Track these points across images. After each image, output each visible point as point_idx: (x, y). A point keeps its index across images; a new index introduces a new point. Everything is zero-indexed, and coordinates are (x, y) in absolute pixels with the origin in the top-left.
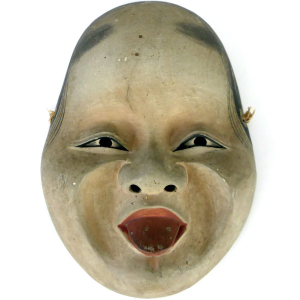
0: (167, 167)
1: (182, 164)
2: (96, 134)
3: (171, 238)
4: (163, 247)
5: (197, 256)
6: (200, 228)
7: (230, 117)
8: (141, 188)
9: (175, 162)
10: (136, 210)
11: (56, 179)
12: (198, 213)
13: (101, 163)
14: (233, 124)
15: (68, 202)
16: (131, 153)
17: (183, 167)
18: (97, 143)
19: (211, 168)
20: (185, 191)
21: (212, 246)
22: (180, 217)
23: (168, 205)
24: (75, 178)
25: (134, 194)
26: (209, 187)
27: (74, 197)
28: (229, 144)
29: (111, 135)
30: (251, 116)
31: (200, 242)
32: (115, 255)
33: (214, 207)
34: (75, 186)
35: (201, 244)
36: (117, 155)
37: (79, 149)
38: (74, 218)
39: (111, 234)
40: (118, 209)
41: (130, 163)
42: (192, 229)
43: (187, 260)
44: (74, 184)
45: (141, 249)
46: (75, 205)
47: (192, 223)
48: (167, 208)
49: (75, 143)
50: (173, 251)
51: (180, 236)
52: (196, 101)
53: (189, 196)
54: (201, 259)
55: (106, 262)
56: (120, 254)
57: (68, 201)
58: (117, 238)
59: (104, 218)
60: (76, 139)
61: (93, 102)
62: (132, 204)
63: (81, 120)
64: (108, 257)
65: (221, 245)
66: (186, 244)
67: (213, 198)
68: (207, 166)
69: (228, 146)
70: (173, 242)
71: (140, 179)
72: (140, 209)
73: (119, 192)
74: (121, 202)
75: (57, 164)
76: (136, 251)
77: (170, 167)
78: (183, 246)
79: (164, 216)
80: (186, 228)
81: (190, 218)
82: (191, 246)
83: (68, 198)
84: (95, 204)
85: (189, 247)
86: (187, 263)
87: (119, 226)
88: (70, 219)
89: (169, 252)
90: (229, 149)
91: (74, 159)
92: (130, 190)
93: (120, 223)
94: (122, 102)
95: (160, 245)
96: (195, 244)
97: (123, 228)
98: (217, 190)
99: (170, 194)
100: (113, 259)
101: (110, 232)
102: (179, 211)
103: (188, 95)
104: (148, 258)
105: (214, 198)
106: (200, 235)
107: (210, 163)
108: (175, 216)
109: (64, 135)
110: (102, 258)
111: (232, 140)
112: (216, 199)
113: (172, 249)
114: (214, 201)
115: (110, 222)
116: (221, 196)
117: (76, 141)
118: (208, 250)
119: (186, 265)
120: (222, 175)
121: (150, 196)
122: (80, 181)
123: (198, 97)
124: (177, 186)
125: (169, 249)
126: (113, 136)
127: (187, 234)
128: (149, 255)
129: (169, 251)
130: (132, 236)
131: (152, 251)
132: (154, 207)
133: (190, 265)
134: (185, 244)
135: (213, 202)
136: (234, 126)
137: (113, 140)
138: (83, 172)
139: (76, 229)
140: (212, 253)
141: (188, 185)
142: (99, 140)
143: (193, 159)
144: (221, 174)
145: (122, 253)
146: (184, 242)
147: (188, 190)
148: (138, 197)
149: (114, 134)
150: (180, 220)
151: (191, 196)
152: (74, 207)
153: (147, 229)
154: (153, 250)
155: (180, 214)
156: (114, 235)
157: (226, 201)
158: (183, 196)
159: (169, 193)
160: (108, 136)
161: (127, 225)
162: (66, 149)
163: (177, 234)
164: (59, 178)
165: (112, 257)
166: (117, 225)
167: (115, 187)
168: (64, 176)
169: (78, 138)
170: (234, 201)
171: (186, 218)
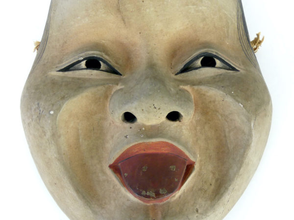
0: (170, 89)
1: (187, 88)
2: (81, 55)
3: (176, 180)
4: (166, 192)
5: (209, 202)
6: (210, 167)
7: (240, 39)
8: (136, 115)
9: (178, 86)
10: (131, 145)
11: (31, 109)
12: (207, 149)
13: (86, 88)
14: (243, 47)
15: (45, 137)
16: (124, 77)
17: (188, 91)
18: (83, 64)
19: (224, 91)
20: (192, 122)
21: (227, 189)
22: (187, 153)
23: (171, 138)
24: (53, 105)
25: (128, 125)
26: (220, 117)
27: (52, 129)
28: (242, 67)
29: (99, 55)
30: (260, 42)
31: (211, 185)
32: (105, 203)
33: (226, 141)
34: (52, 115)
35: (212, 187)
36: (107, 80)
37: (61, 73)
38: (53, 157)
39: (102, 177)
40: (109, 145)
41: (123, 87)
42: (201, 169)
43: (198, 207)
44: (52, 112)
45: (138, 194)
46: (53, 139)
47: (201, 161)
48: (170, 142)
49: (57, 67)
50: (180, 197)
51: (188, 177)
52: (203, 12)
53: (196, 129)
54: (214, 205)
55: (95, 212)
56: (112, 202)
57: (45, 135)
58: (108, 181)
59: (92, 157)
60: (59, 63)
61: (78, 17)
62: (126, 137)
63: (66, 42)
64: (96, 206)
65: (237, 187)
66: (195, 188)
67: (224, 131)
68: (219, 89)
69: (241, 69)
70: (180, 184)
71: (135, 104)
72: (136, 143)
73: (110, 124)
74: (112, 137)
75: (33, 91)
76: (132, 198)
77: (172, 89)
78: (191, 190)
79: (167, 152)
80: (194, 167)
81: (198, 155)
82: (200, 189)
83: (44, 132)
84: (81, 140)
85: (198, 191)
86: (197, 211)
87: (111, 166)
88: (49, 159)
89: (175, 198)
90: (242, 71)
91: (53, 83)
92: (123, 121)
93: (112, 162)
94: (112, 14)
95: (162, 189)
96: (206, 187)
97: (115, 168)
98: (231, 120)
99: (174, 124)
100: (103, 208)
101: (100, 175)
102: (185, 145)
103: (194, 4)
104: (146, 206)
105: (227, 130)
106: (211, 176)
107: (222, 85)
108: (181, 151)
109: (46, 61)
110: (89, 207)
111: (244, 63)
112: (229, 132)
113: (178, 194)
114: (227, 134)
115: (100, 162)
116: (236, 127)
117: (58, 66)
118: (222, 195)
119: (197, 215)
120: (239, 100)
121: (148, 126)
122: (59, 109)
123: (205, 8)
124: (182, 114)
125: (174, 194)
126: (102, 56)
127: (195, 174)
128: (148, 202)
129: (174, 196)
130: (126, 178)
131: (153, 198)
132: (154, 140)
133: (201, 214)
134: (193, 187)
135: (225, 136)
136: (244, 50)
137: (102, 60)
138: (63, 98)
139: (57, 171)
140: (226, 197)
141: (194, 115)
142: (85, 61)
143: (200, 83)
144: (237, 98)
145: (115, 200)
146: (192, 185)
147: (194, 122)
148: (133, 128)
149: (103, 53)
150: (187, 157)
151: (198, 128)
152: (53, 142)
153: (145, 169)
154: (153, 195)
155: (187, 148)
156: (104, 177)
157: (243, 132)
158: (188, 128)
159: (172, 123)
160: (95, 56)
161: (119, 164)
162: (46, 75)
163: (183, 174)
164: (35, 107)
165: (102, 206)
166: (108, 165)
167: (105, 119)
168: (40, 104)
169: (61, 62)
170: (253, 133)
171: (194, 154)
